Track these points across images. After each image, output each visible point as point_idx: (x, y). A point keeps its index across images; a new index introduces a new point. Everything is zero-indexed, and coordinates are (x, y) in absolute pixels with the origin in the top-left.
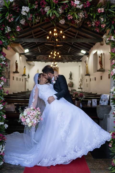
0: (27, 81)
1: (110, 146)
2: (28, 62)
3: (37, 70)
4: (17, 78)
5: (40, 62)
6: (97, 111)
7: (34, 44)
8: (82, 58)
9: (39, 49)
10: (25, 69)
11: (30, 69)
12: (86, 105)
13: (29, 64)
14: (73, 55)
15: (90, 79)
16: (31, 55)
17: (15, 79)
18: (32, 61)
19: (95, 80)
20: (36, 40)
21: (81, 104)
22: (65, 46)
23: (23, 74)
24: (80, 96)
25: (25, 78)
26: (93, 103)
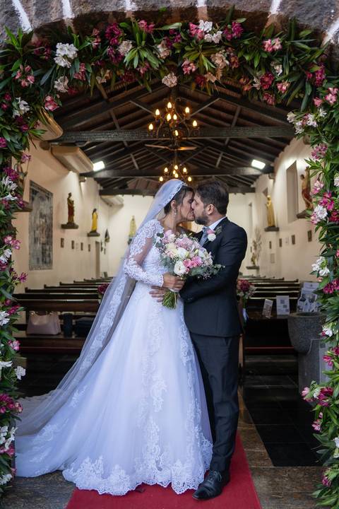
0: (102, 249)
1: (317, 428)
2: (104, 197)
3: (131, 218)
4: (73, 242)
5: (137, 198)
6: (290, 330)
7: (118, 145)
8: (255, 183)
9: (134, 161)
10: (97, 217)
11: (110, 216)
12: (257, 313)
13: (108, 204)
14: (229, 175)
15: (281, 240)
16: (114, 177)
17: (68, 243)
18: (115, 193)
19: (294, 242)
20: (121, 134)
21: (244, 310)
22: (205, 149)
23: (89, 230)
24: (241, 288)
25: (97, 243)
26: (278, 308)
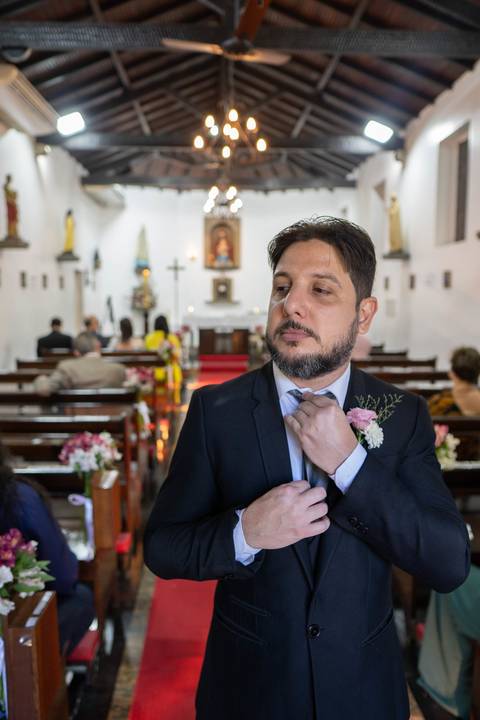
0: (87, 282)
2: (89, 188)
4: (23, 276)
5: (150, 193)
8: (356, 171)
9: (143, 120)
10: (74, 225)
11: (102, 226)
13: (97, 202)
14: (320, 152)
15: (412, 277)
17: (10, 279)
18: (107, 182)
19: (447, 283)
25: (78, 273)
